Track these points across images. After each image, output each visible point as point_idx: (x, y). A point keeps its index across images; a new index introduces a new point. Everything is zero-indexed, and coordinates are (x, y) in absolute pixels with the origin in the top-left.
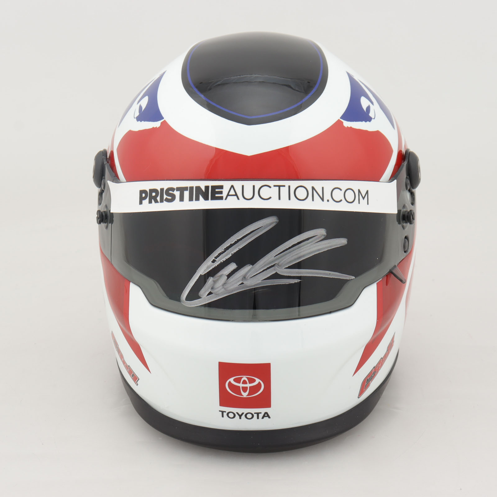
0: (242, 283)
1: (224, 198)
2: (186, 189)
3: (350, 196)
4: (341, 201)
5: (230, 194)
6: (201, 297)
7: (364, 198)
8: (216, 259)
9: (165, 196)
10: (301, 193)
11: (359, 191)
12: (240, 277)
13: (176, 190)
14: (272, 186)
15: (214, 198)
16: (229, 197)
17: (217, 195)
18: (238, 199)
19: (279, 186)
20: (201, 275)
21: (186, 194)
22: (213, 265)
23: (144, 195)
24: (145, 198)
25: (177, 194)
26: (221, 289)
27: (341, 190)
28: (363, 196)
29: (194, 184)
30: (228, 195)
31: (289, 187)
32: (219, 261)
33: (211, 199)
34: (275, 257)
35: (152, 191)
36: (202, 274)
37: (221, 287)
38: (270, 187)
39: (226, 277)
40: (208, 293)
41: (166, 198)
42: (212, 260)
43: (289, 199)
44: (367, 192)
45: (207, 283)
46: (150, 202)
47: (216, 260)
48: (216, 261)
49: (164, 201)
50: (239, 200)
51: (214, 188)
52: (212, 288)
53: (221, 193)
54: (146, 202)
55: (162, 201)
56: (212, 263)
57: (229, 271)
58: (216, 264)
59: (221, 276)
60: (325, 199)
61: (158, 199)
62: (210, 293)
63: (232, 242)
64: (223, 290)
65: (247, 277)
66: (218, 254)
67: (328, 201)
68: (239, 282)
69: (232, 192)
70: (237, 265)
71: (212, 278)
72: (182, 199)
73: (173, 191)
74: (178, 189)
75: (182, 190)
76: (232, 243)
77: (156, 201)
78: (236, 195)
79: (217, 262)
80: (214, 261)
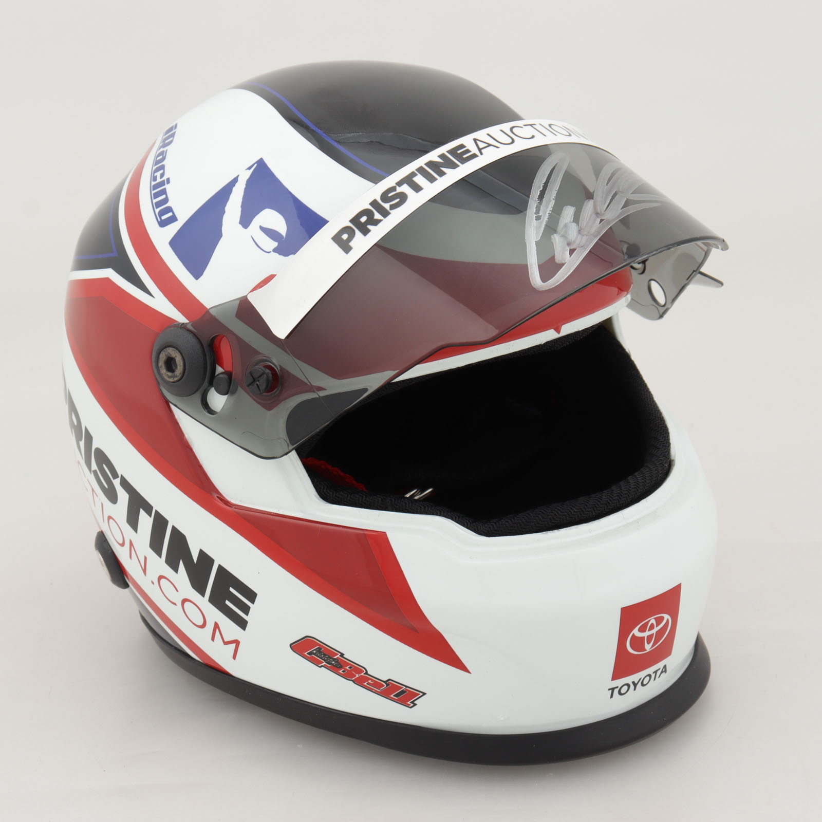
0: (602, 220)
1: (478, 153)
2: (413, 175)
5: (481, 147)
6: (563, 262)
8: (539, 213)
9: (387, 206)
10: (560, 130)
12: (591, 215)
13: (397, 187)
14: (520, 126)
15: (464, 161)
16: (483, 151)
17: (465, 157)
18: (496, 148)
21: (419, 179)
22: (542, 222)
23: (345, 236)
24: (351, 237)
25: (405, 188)
26: (582, 239)
29: (422, 161)
30: (480, 150)
32: (546, 212)
33: (462, 164)
36: (537, 240)
37: (580, 236)
39: (574, 225)
40: (568, 252)
41: (391, 206)
42: (534, 218)
45: (556, 243)
46: (366, 232)
47: (540, 215)
48: (541, 216)
49: (391, 211)
50: (498, 149)
51: (452, 152)
52: (569, 244)
53: (468, 151)
54: (357, 240)
55: (386, 214)
56: (538, 221)
57: (571, 216)
58: (545, 219)
59: (566, 226)
61: (377, 216)
62: (572, 252)
63: (540, 188)
64: (585, 238)
65: (599, 211)
66: (536, 208)
68: (595, 220)
69: (482, 145)
70: (574, 207)
71: (555, 235)
72: (417, 188)
73: (395, 191)
74: (400, 183)
75: (408, 180)
76: (541, 189)
77: (376, 223)
78: (489, 145)
79: (544, 216)
80: (538, 218)
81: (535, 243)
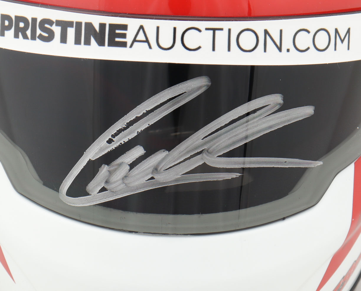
0: (152, 178)
1: (129, 44)
2: (70, 24)
3: (322, 40)
4: (308, 48)
5: (138, 39)
6: (90, 193)
7: (342, 41)
8: (114, 137)
9: (39, 32)
10: (247, 40)
11: (336, 31)
12: (149, 168)
13: (54, 24)
14: (202, 29)
15: (113, 43)
16: (136, 44)
17: (117, 40)
18: (150, 47)
19: (214, 30)
20: (90, 159)
21: (71, 32)
22: (109, 147)
23: (7, 23)
24: (9, 28)
25: (57, 30)
26: (120, 185)
27: (308, 32)
28: (342, 39)
29: (84, 18)
30: (135, 40)
31: (229, 30)
32: (119, 141)
33: (110, 45)
34: (203, 139)
35: (19, 19)
36: (92, 159)
37: (121, 182)
38: (200, 31)
39: (128, 168)
40: (100, 188)
41: (40, 35)
42: (107, 139)
43: (229, 50)
44: (349, 31)
45: (100, 173)
46: (16, 36)
47: (114, 139)
48: (114, 141)
49: (37, 39)
50: (151, 50)
51: (113, 27)
52: (107, 182)
53: (124, 36)
54: (10, 34)
55: (33, 38)
56: (107, 144)
57: (133, 158)
58: (113, 146)
59: (120, 165)
60: (284, 49)
61: (29, 33)
62: (103, 190)
63: (139, 113)
64: (123, 186)
65: (159, 169)
66: (117, 131)
67: (288, 50)
68: (147, 175)
69: (141, 37)
70: (145, 150)
71: (106, 166)
72: (64, 40)
73: (51, 26)
74: (59, 23)
75: (64, 25)
76: (139, 116)
77: (25, 37)
78: (147, 41)
79: (115, 143)
80: (110, 141)
81: (88, 160)
